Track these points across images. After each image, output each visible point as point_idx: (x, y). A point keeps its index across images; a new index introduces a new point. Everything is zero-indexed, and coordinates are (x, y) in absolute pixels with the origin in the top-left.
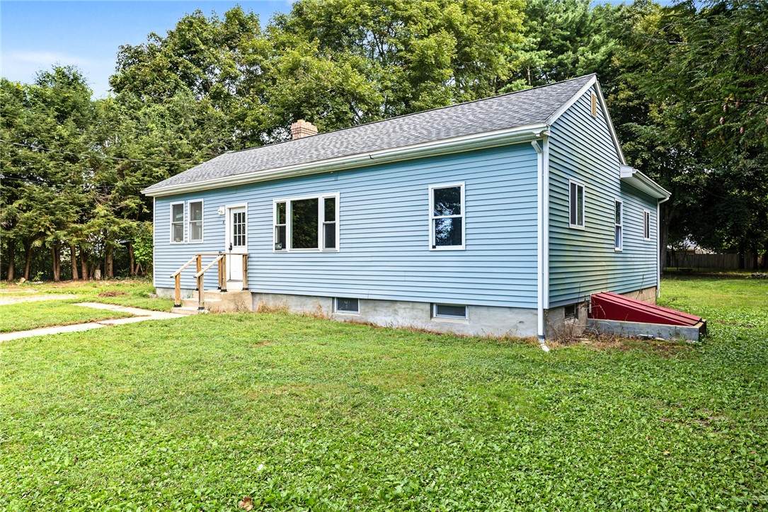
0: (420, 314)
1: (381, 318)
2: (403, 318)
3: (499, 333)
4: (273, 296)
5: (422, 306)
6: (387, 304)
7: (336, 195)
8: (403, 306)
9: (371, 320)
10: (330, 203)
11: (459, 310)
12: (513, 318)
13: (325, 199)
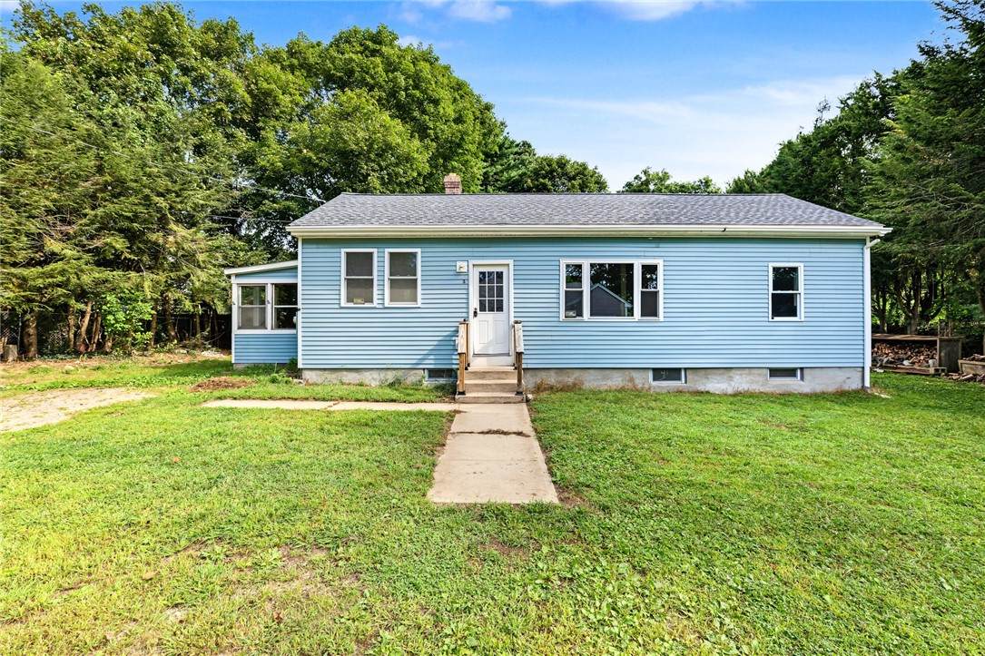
0: (757, 378)
1: (716, 385)
2: (741, 383)
3: (831, 389)
4: (558, 371)
5: (760, 371)
6: (722, 371)
7: (660, 263)
8: (739, 372)
9: (701, 388)
10: (650, 270)
11: (790, 372)
12: (841, 376)
13: (643, 266)
